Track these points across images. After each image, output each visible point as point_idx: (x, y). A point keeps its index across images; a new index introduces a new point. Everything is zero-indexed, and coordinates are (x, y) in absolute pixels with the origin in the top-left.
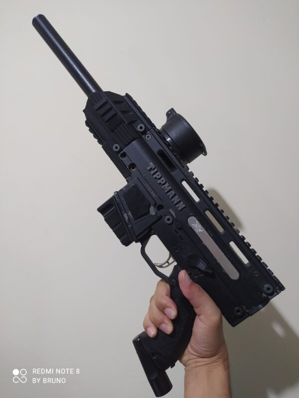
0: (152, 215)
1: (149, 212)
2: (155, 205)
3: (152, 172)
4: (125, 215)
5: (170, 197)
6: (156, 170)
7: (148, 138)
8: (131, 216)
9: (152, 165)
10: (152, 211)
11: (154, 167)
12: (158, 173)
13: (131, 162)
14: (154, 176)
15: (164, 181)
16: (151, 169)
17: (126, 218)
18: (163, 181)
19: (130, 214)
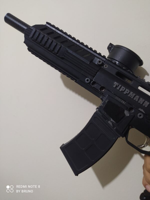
0: (127, 117)
1: (125, 115)
2: (127, 109)
3: (118, 89)
4: (109, 122)
5: (137, 100)
6: (120, 86)
7: (106, 67)
8: (113, 121)
9: (116, 83)
10: (127, 113)
11: (118, 84)
12: (123, 87)
13: (101, 86)
14: (120, 90)
15: (129, 91)
16: (116, 86)
17: (111, 124)
18: (127, 91)
19: (112, 120)
